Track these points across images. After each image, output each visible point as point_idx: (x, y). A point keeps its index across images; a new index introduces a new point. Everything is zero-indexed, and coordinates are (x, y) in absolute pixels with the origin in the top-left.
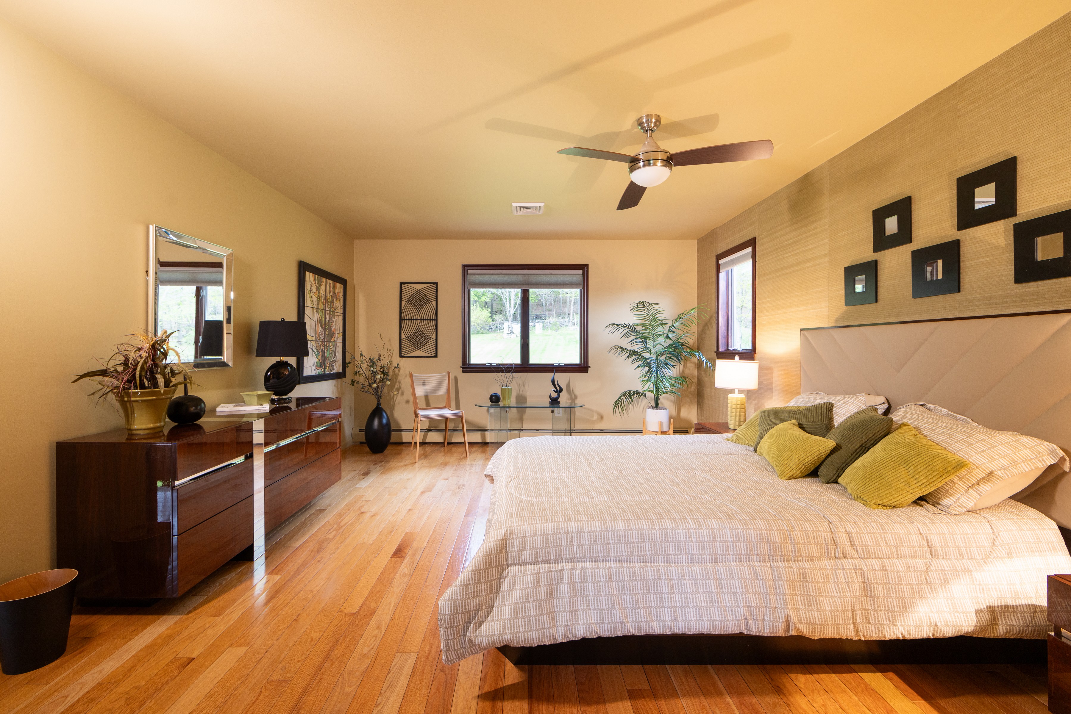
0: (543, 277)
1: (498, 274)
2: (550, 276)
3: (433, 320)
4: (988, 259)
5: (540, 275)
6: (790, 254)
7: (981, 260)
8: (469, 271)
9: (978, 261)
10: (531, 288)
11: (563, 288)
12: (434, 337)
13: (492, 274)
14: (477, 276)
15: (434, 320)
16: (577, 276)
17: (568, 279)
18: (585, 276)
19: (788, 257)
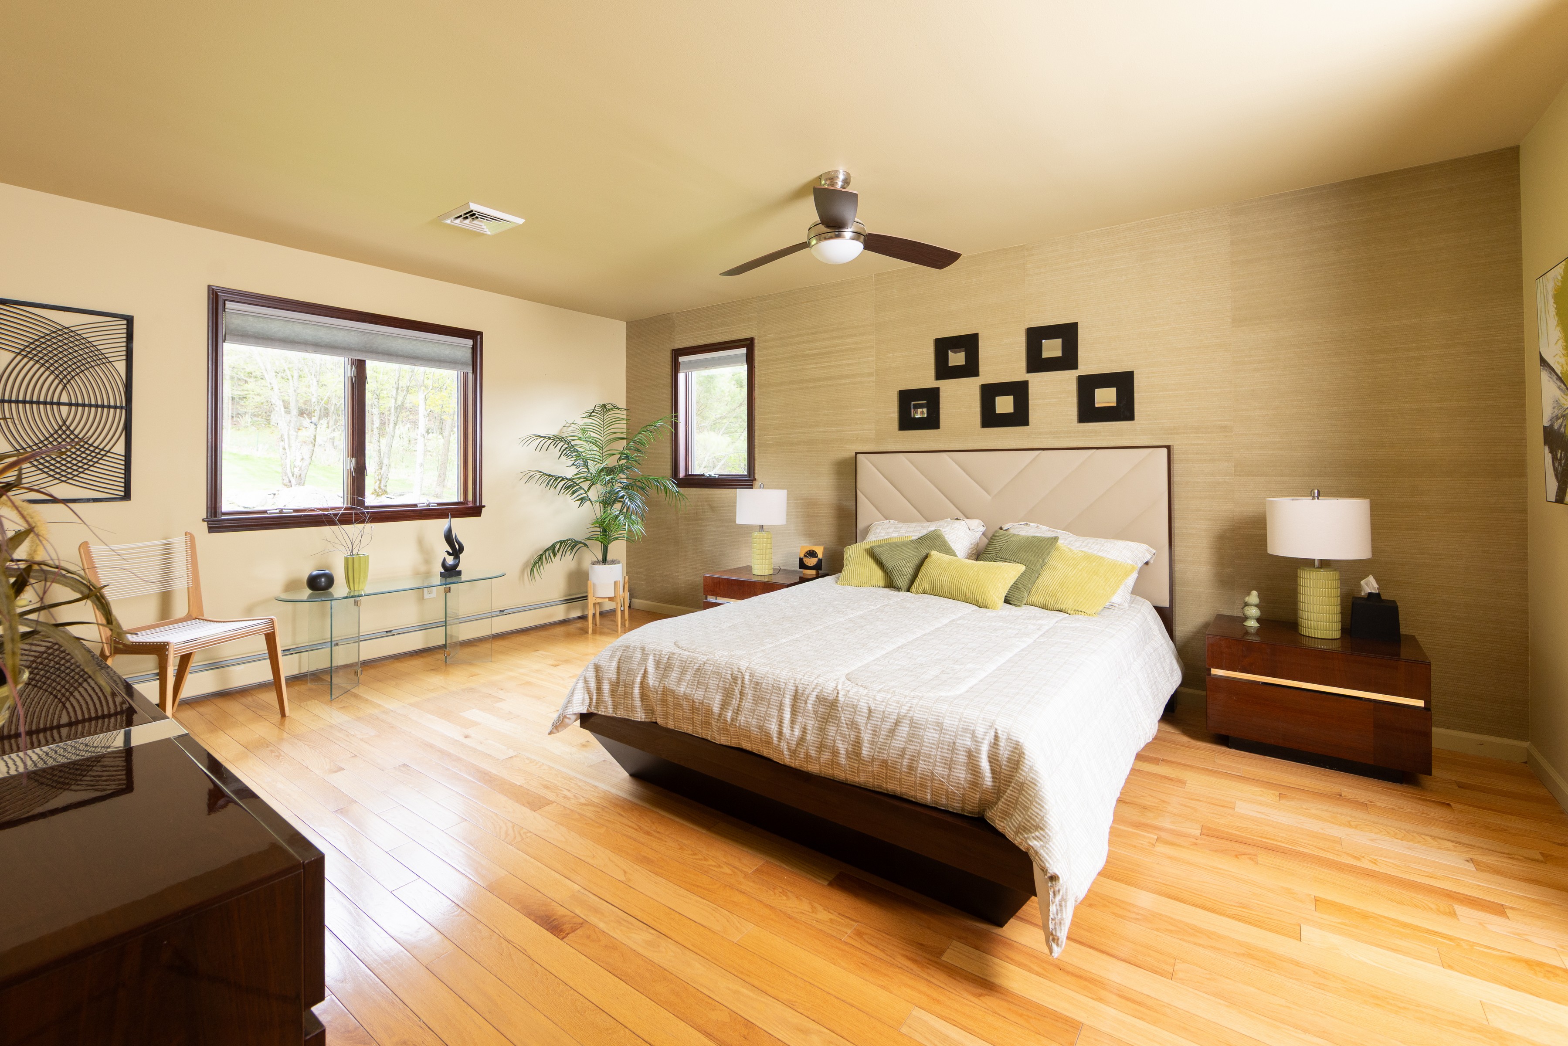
0: (400, 341)
1: (303, 323)
2: (414, 342)
3: (115, 407)
4: (1055, 400)
5: (396, 337)
6: (815, 366)
7: (1049, 401)
8: (229, 305)
9: (1046, 400)
10: (372, 359)
11: (439, 367)
12: (120, 448)
13: (288, 320)
14: (251, 319)
15: (121, 408)
16: (464, 349)
17: (447, 352)
18: (476, 352)
19: (813, 368)
